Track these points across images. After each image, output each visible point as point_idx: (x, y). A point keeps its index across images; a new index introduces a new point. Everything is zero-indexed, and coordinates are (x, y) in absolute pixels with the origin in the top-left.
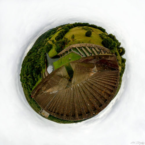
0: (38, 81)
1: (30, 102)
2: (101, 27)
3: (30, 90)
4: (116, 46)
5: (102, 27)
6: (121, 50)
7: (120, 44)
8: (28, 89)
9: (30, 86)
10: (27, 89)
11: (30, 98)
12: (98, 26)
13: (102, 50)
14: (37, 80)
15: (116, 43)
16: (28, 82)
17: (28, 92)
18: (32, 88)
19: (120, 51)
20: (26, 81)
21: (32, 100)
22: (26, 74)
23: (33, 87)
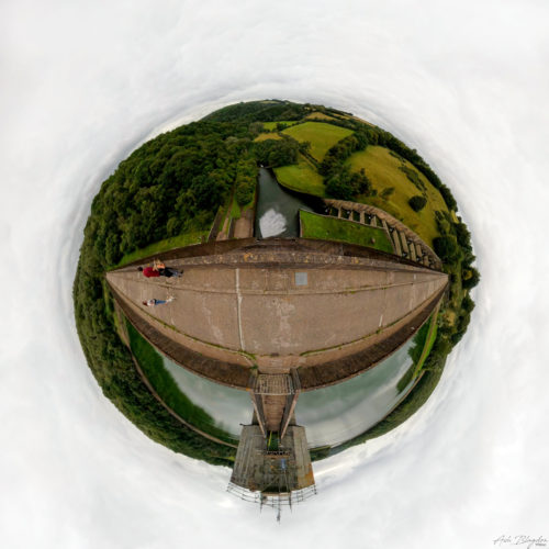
0: (177, 239)
1: (81, 311)
2: (448, 190)
3: (108, 256)
4: (461, 260)
5: (452, 192)
6: (470, 275)
7: (473, 258)
8: (102, 246)
9: (120, 240)
10: (95, 248)
11: (89, 294)
12: (443, 183)
13: (426, 257)
14: (177, 231)
15: (462, 254)
16: (126, 216)
17: (98, 262)
18: (122, 255)
19: (465, 274)
20: (116, 208)
21: (93, 307)
22: (143, 178)
23: (133, 250)
